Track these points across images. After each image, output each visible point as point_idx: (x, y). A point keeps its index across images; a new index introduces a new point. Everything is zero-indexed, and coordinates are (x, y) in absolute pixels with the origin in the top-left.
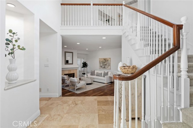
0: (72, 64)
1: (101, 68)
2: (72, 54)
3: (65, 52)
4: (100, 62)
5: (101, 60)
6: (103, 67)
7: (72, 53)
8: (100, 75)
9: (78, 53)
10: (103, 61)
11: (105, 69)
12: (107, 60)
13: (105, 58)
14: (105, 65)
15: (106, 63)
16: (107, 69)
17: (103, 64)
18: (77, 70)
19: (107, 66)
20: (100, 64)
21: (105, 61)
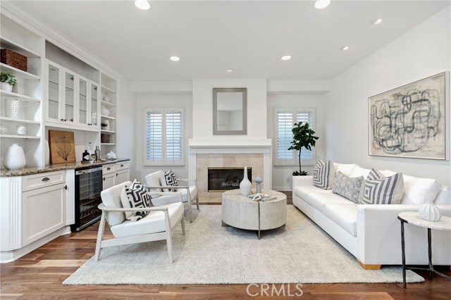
0: (244, 132)
1: (381, 152)
2: (241, 94)
3: (214, 89)
4: (373, 116)
5: (378, 105)
6: (390, 143)
7: (244, 90)
9: (272, 90)
10: (393, 109)
11: (403, 155)
12: (414, 98)
13: (405, 87)
14: (401, 131)
15: (408, 120)
16: (418, 154)
17: (393, 123)
18: (261, 155)
19: (416, 134)
20: (375, 127)
21: (403, 106)
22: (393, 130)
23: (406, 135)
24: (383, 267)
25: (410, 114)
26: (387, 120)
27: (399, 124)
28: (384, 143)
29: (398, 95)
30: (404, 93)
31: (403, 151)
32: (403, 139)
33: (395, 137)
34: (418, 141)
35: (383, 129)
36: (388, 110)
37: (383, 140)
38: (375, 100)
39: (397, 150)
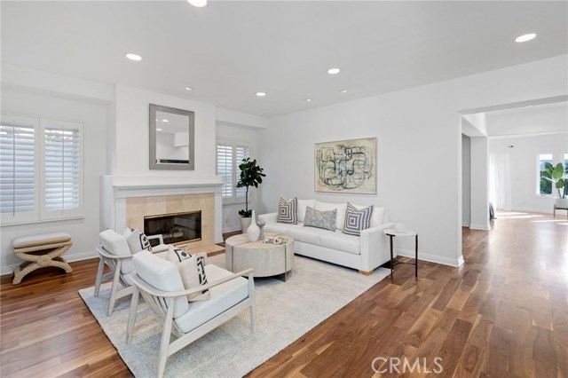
0: (191, 167)
1: (326, 189)
2: (187, 118)
3: (151, 106)
4: (319, 159)
5: (324, 151)
6: (334, 182)
8: (327, 225)
10: (337, 156)
11: (346, 191)
12: (354, 151)
13: (348, 141)
14: (344, 173)
15: (349, 166)
16: (357, 190)
17: (337, 167)
18: (212, 195)
19: (355, 176)
20: (321, 168)
21: (345, 155)
22: (337, 172)
23: (348, 176)
24: (375, 270)
25: (351, 161)
26: (332, 164)
27: (343, 168)
28: (330, 182)
29: (342, 146)
30: (346, 145)
31: (345, 188)
32: (345, 180)
33: (339, 177)
34: (357, 181)
35: (328, 170)
36: (333, 156)
37: (328, 179)
38: (321, 146)
39: (340, 187)
